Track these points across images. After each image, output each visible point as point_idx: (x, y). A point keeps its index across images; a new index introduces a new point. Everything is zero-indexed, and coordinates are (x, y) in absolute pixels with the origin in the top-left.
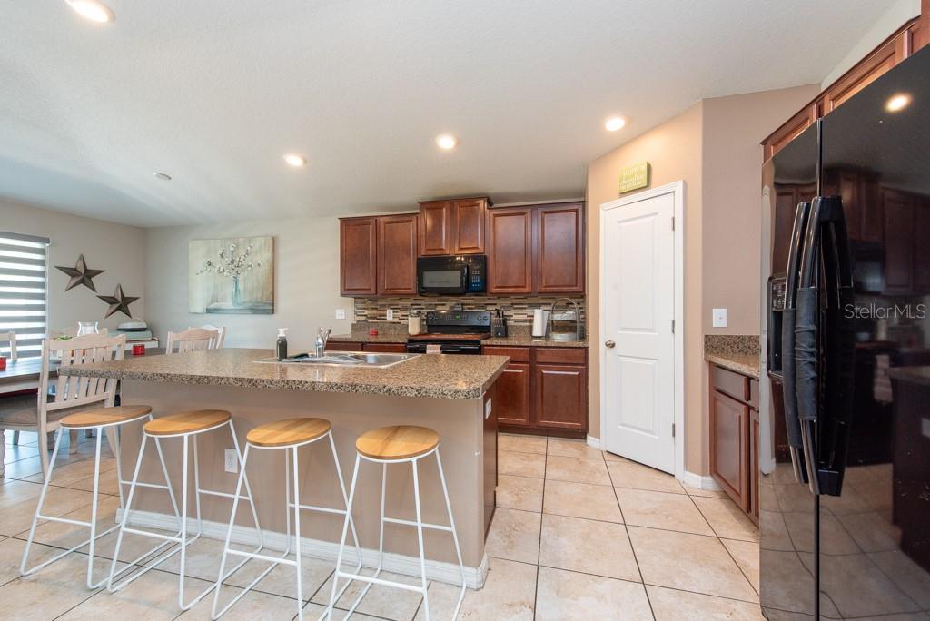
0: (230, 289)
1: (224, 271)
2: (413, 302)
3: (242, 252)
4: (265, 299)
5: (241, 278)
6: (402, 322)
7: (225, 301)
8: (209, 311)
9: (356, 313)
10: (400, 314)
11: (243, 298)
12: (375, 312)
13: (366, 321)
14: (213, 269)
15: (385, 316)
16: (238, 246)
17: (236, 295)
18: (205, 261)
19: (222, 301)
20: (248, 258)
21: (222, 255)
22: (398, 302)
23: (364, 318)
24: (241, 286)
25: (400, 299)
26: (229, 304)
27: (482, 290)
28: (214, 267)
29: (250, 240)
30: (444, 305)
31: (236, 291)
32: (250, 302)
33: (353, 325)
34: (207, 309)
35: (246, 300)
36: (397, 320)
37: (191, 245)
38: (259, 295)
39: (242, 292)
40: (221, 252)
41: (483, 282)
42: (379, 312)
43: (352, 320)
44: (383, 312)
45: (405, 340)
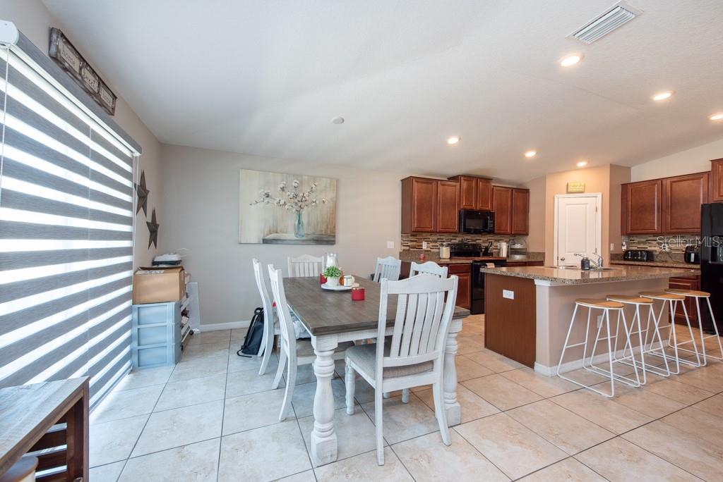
0: (292, 221)
1: (285, 204)
2: (439, 237)
3: (306, 190)
4: (329, 232)
5: (304, 212)
6: (432, 251)
7: (286, 233)
8: (265, 241)
9: (402, 244)
10: (431, 245)
11: (305, 230)
12: (415, 243)
13: (409, 250)
14: (271, 201)
15: (422, 246)
16: (301, 182)
17: (299, 228)
18: (262, 192)
19: (283, 233)
20: (313, 195)
21: (283, 189)
22: (430, 237)
23: (407, 248)
24: (304, 220)
25: (431, 235)
26: (291, 235)
27: (491, 232)
28: (274, 199)
29: (314, 178)
31: (299, 223)
32: (314, 234)
33: (400, 253)
34: (263, 240)
35: (310, 232)
36: (429, 249)
37: (243, 173)
38: (324, 227)
39: (305, 226)
40: (282, 186)
41: (494, 227)
42: (418, 244)
43: (399, 249)
44: (420, 244)
45: (471, 261)
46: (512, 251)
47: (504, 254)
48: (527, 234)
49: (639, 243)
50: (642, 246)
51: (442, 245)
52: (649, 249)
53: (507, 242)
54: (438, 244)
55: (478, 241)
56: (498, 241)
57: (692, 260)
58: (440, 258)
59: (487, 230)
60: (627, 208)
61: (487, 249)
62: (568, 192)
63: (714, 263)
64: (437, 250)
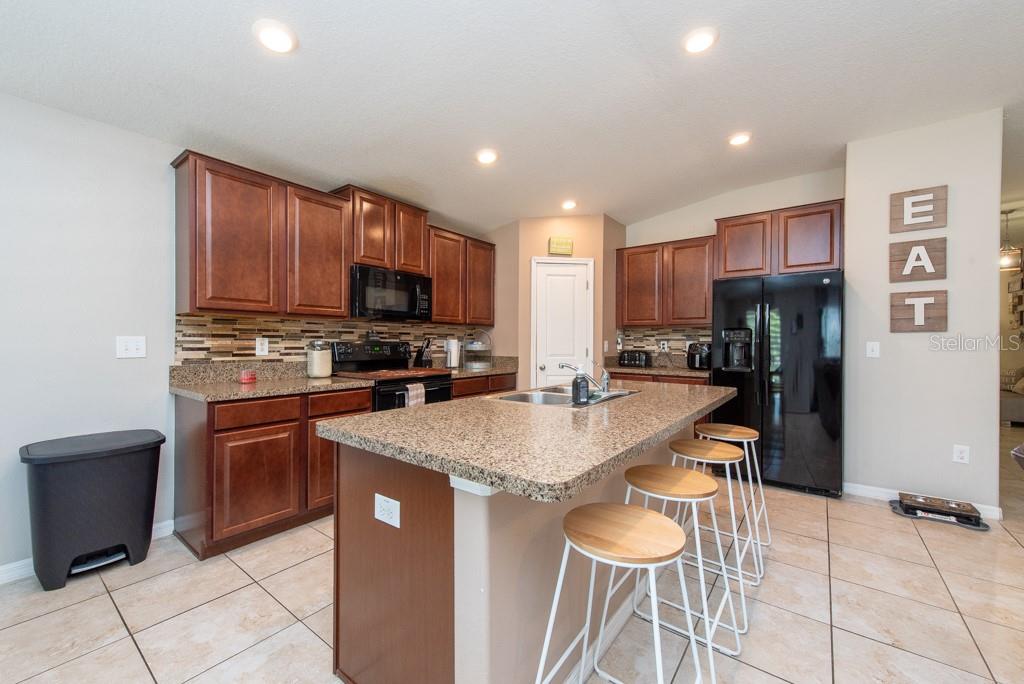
2: (307, 327)
6: (286, 359)
9: (178, 343)
10: (282, 345)
12: (228, 342)
13: (207, 360)
15: (254, 349)
22: (279, 326)
23: (202, 355)
25: (282, 321)
27: (426, 318)
30: (352, 332)
33: (173, 369)
36: (276, 356)
41: (430, 308)
42: (238, 343)
43: (172, 357)
44: (246, 343)
45: (372, 383)
46: (469, 356)
47: (454, 361)
48: (492, 325)
49: (636, 340)
50: (638, 344)
51: (312, 346)
52: (647, 348)
53: (460, 339)
54: (304, 343)
55: (403, 338)
56: (444, 336)
57: (697, 365)
58: (309, 377)
59: (417, 313)
60: (623, 286)
61: (420, 353)
62: (552, 254)
63: (727, 370)
64: (301, 359)
